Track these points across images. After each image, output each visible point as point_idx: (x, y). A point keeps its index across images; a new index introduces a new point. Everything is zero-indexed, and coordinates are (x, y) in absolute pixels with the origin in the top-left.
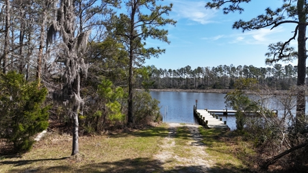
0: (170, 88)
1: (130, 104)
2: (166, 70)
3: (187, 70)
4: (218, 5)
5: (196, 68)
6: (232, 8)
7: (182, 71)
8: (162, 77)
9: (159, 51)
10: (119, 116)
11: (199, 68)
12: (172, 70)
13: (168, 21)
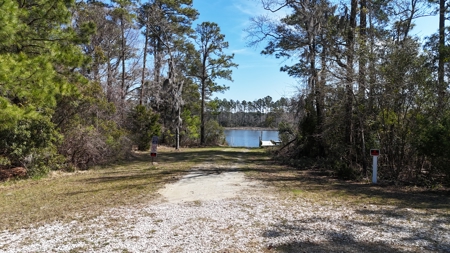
0: (244, 126)
1: (202, 129)
2: (238, 102)
3: (267, 101)
4: (271, 53)
5: (279, 99)
6: (282, 54)
7: (260, 103)
8: (233, 111)
9: (225, 88)
10: (196, 135)
11: (283, 99)
12: (247, 101)
13: (232, 65)
